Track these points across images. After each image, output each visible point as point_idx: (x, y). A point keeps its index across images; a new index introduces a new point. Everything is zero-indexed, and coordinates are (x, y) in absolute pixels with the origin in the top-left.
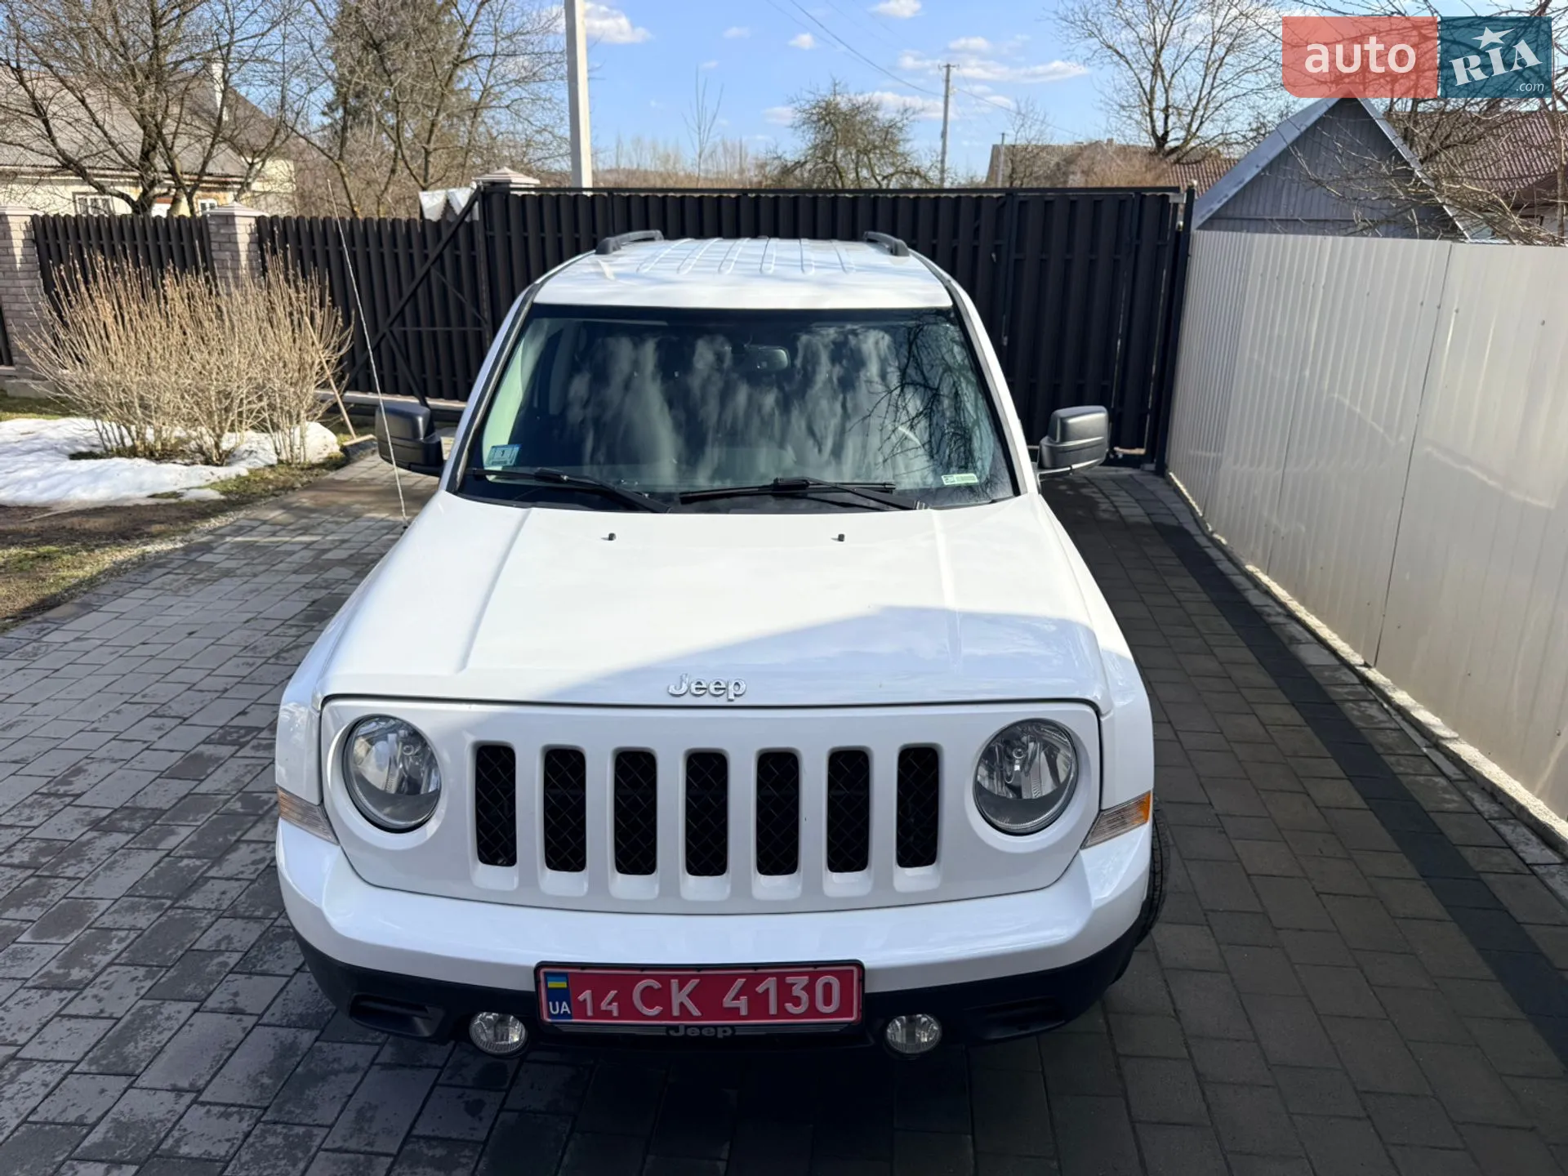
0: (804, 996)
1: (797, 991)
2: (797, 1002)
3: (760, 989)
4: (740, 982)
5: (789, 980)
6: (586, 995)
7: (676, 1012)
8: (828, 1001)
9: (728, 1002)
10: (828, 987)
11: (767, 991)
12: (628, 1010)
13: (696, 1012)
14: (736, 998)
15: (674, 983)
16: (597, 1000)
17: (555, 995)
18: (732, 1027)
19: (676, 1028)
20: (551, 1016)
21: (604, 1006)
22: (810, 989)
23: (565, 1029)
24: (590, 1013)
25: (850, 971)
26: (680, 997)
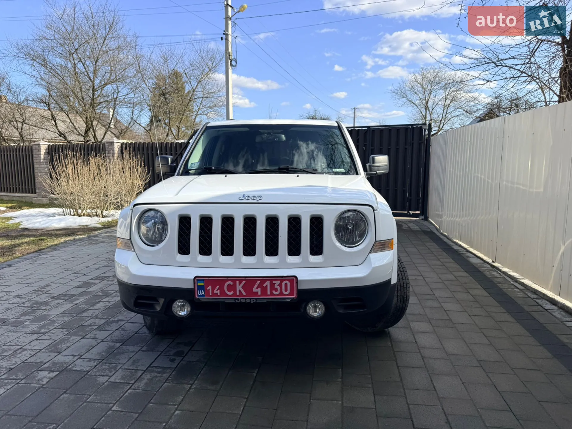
0: (279, 288)
1: (276, 286)
2: (276, 290)
3: (265, 285)
4: (258, 282)
5: (274, 282)
6: (210, 288)
7: (238, 294)
8: (286, 290)
9: (254, 290)
10: (286, 284)
11: (267, 286)
12: (223, 293)
13: (244, 294)
14: (257, 288)
15: (238, 282)
16: (213, 289)
17: (200, 288)
18: (256, 299)
19: (238, 299)
20: (198, 296)
21: (215, 292)
22: (280, 285)
23: (202, 300)
24: (211, 294)
25: (293, 279)
26: (239, 287)
